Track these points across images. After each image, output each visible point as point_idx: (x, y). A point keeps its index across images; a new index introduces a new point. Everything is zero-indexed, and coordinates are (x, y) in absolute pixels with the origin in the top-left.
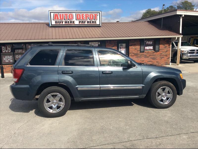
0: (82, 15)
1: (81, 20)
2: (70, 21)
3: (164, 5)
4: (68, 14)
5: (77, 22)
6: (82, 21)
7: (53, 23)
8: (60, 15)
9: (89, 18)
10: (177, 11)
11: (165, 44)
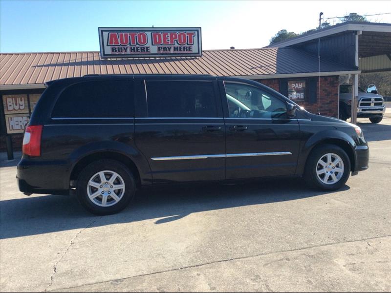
0: (164, 35)
2: (140, 47)
3: (323, 13)
4: (137, 34)
6: (164, 48)
8: (121, 35)
9: (177, 41)
10: (349, 24)
11: (327, 89)
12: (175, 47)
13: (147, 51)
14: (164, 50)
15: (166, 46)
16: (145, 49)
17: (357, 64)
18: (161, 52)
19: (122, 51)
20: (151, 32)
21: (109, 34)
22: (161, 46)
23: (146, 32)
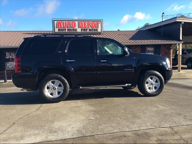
0: (84, 23)
2: (72, 29)
3: (164, 13)
4: (71, 22)
8: (63, 23)
10: (177, 19)
11: (165, 51)
15: (85, 28)
16: (75, 30)
17: (181, 39)
18: (83, 31)
19: (63, 30)
20: (78, 21)
21: (57, 22)
22: (82, 28)
23: (75, 22)
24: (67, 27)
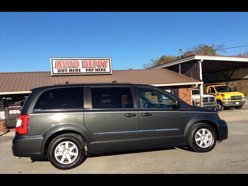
0: (90, 62)
1: (88, 67)
2: (75, 69)
3: (181, 50)
4: (73, 61)
5: (83, 70)
6: (90, 69)
7: (56, 71)
8: (64, 62)
9: (97, 65)
10: (195, 56)
11: (184, 92)
12: (96, 69)
13: (79, 71)
14: (89, 71)
15: (91, 68)
16: (78, 70)
17: (201, 78)
18: (88, 71)
19: (64, 71)
20: (81, 60)
21: (56, 61)
22: (87, 68)
23: (79, 60)
24: (69, 67)
